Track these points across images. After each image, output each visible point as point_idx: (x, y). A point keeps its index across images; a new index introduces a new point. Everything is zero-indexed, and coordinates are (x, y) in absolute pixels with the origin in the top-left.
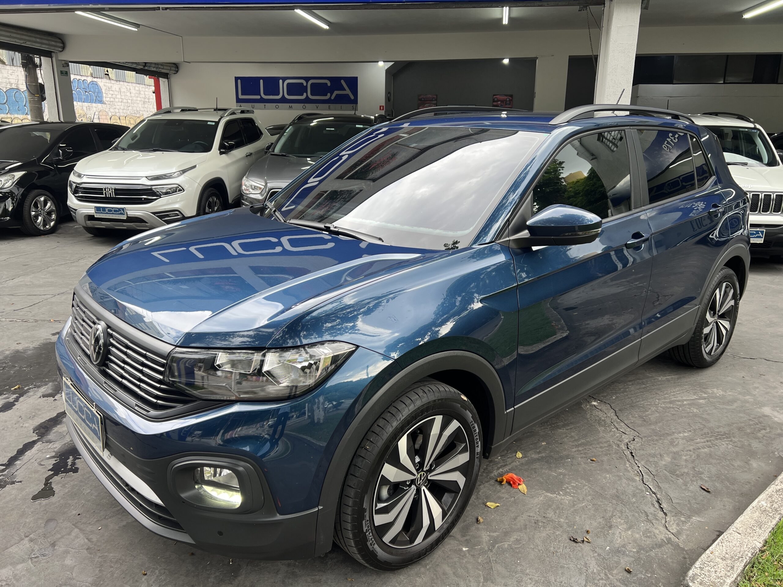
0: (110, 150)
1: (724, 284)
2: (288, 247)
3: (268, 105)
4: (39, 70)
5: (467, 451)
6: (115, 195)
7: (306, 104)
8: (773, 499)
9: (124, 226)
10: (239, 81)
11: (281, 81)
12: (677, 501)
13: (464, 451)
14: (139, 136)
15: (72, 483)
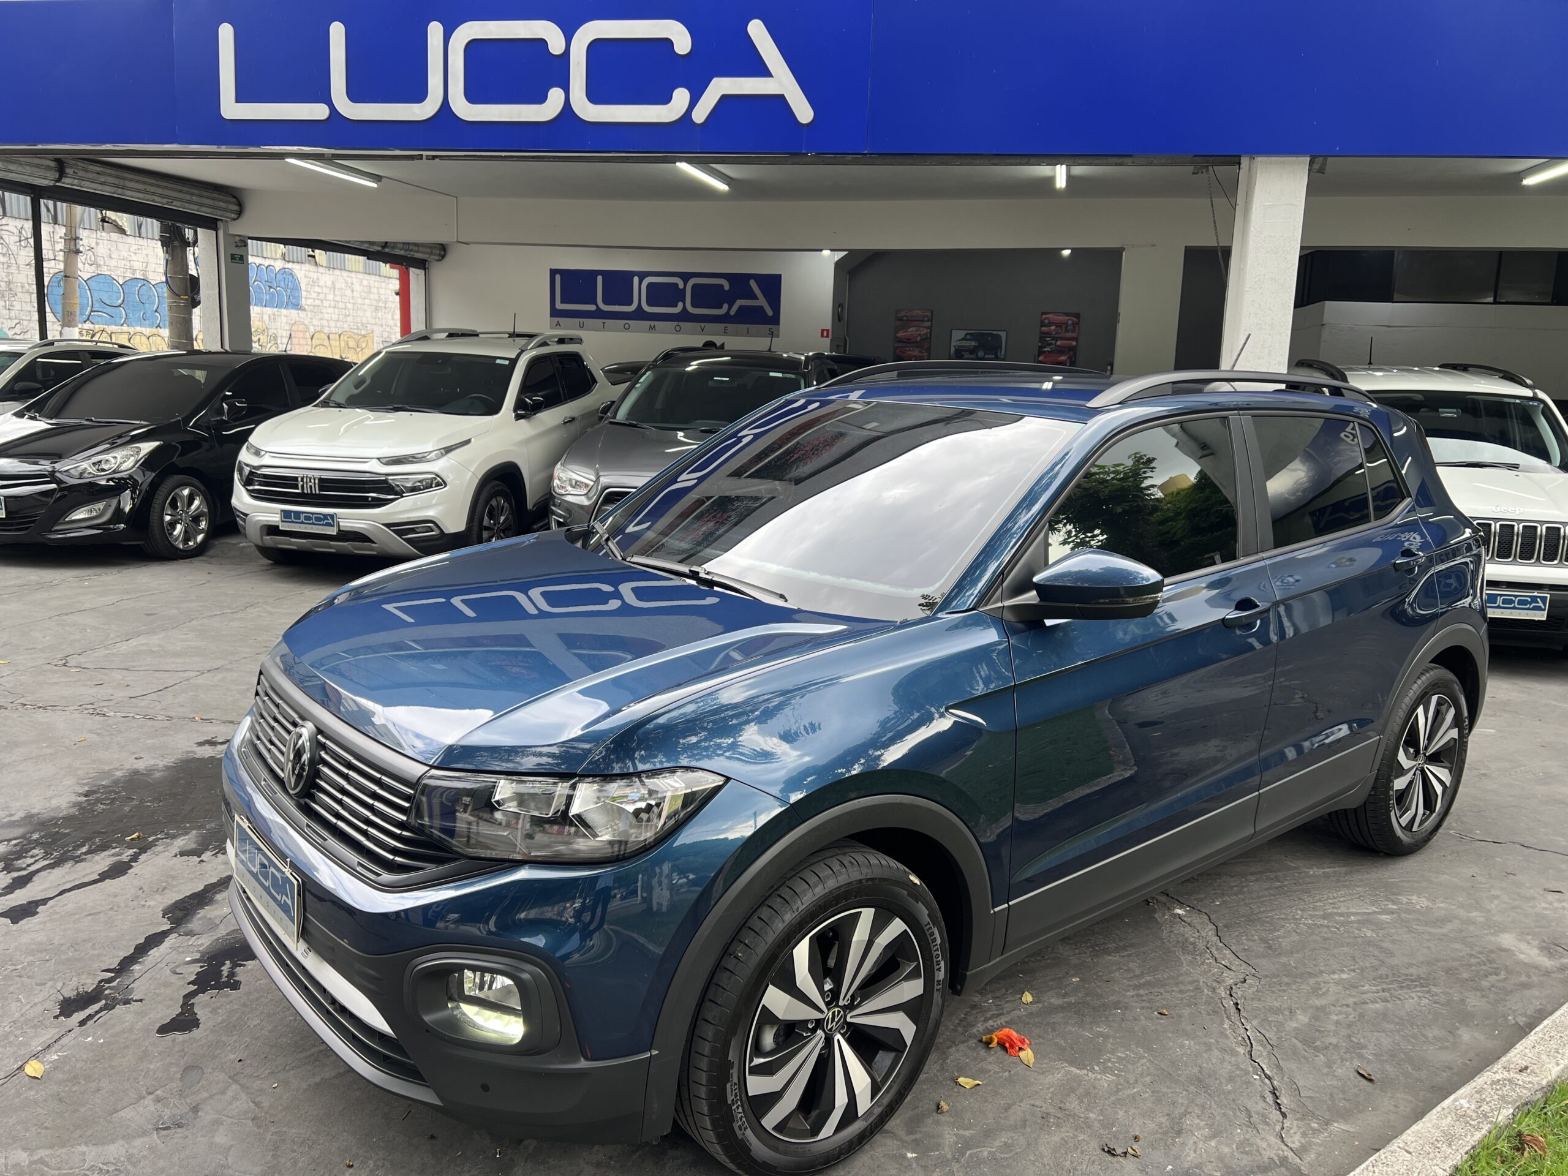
0: (315, 406)
1: (1435, 698)
2: (631, 599)
3: (609, 322)
4: (192, 252)
5: (919, 976)
6: (320, 490)
7: (681, 324)
8: (1484, 1096)
9: (331, 547)
10: (558, 277)
11: (636, 279)
12: (1310, 1094)
13: (914, 975)
14: (368, 381)
15: (228, 1007)
